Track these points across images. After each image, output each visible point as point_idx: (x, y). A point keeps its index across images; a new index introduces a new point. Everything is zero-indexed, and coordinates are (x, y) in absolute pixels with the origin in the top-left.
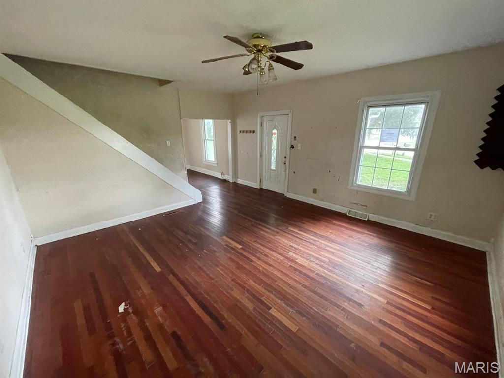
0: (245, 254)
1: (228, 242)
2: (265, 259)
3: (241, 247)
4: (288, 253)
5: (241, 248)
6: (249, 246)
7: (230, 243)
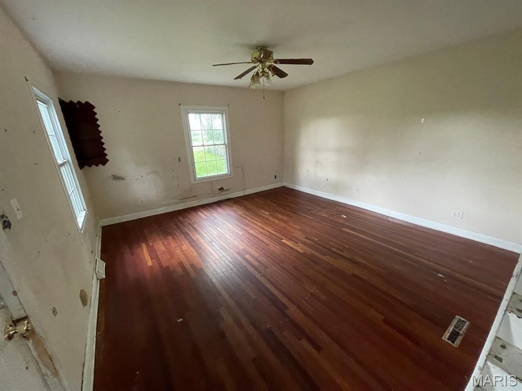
0: (279, 235)
1: (296, 246)
2: (263, 231)
3: (283, 241)
4: (242, 234)
5: (282, 239)
6: (274, 241)
7: (294, 244)
